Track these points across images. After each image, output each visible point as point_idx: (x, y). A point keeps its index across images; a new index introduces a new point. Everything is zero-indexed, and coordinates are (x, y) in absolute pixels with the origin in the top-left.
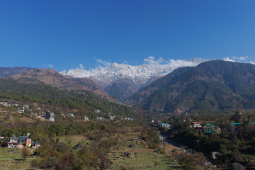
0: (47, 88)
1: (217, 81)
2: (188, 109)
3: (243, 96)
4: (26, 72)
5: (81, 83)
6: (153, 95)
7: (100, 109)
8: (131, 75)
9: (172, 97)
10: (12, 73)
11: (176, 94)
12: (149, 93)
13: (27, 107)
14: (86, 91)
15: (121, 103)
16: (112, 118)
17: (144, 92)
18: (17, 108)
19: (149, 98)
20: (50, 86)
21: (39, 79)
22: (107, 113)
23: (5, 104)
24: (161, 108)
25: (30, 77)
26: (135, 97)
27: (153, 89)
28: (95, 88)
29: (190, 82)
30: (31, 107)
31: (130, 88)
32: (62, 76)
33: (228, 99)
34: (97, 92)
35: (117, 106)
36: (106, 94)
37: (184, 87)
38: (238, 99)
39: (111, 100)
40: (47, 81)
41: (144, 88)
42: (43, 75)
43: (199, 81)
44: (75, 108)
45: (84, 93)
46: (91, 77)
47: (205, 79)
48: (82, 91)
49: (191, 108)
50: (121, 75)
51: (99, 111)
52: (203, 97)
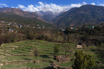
0: (18, 16)
1: (87, 13)
2: (75, 25)
3: (97, 19)
4: (8, 10)
5: (32, 14)
6: (61, 19)
7: (39, 24)
8: (52, 11)
9: (69, 20)
10: (3, 10)
11: (70, 19)
12: (59, 19)
13: (11, 23)
14: (34, 18)
15: (48, 22)
16: (44, 27)
17: (58, 18)
18: (7, 23)
19: (60, 20)
20: (19, 16)
21: (14, 12)
22: (42, 26)
23: (3, 22)
24: (64, 24)
25: (10, 12)
26: (54, 20)
27: (61, 17)
28: (38, 16)
29: (76, 14)
30: (12, 23)
31: (52, 16)
32: (23, 11)
33: (91, 21)
34: (38, 18)
35: (46, 23)
36: (42, 19)
37: (74, 16)
38: (94, 21)
39: (44, 21)
40: (18, 13)
41: (58, 17)
42: (16, 11)
43: (80, 14)
44: (29, 24)
45: (33, 18)
46: (36, 12)
47: (82, 12)
48: (32, 18)
49: (76, 25)
50: (49, 11)
51: (39, 25)
52: (81, 20)
